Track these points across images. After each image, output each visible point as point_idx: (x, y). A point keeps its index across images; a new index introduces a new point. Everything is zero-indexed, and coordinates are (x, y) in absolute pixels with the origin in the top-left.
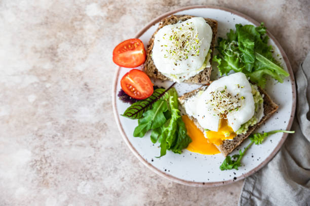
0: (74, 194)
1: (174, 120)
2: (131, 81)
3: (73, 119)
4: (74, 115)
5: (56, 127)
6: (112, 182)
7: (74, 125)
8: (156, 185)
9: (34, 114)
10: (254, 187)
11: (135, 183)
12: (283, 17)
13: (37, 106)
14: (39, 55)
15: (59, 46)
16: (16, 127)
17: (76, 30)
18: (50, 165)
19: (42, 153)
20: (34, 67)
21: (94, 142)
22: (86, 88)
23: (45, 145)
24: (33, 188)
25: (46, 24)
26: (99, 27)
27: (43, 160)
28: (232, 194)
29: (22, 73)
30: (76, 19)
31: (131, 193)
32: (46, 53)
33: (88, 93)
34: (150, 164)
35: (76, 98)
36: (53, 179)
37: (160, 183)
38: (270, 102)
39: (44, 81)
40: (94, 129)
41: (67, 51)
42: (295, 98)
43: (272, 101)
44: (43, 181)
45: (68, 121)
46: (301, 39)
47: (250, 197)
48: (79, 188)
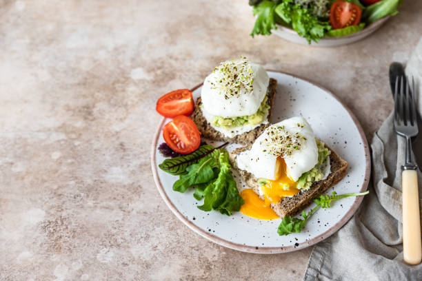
0: (91, 262)
1: (223, 173)
2: (176, 128)
3: (101, 179)
4: (103, 175)
5: (79, 187)
6: (141, 251)
7: (102, 185)
8: (197, 256)
9: (56, 171)
10: (322, 265)
11: (170, 254)
12: (353, 90)
13: (60, 163)
14: (71, 113)
15: (96, 105)
16: (31, 184)
17: (116, 91)
18: (67, 228)
19: (59, 214)
20: (64, 124)
21: (125, 204)
22: (122, 148)
23: (64, 206)
24: (41, 252)
25: (84, 84)
26: (143, 90)
27: (59, 222)
28: (294, 272)
29: (49, 130)
30: (118, 81)
31: (164, 265)
32: (80, 111)
33: (123, 153)
34: (190, 223)
35: (108, 158)
36: (68, 244)
37: (202, 255)
38: (338, 159)
39: (74, 139)
40: (126, 191)
41: (104, 111)
42: (370, 162)
43: (340, 158)
44: (55, 245)
45: (95, 181)
46: (376, 111)
47: (317, 276)
48: (98, 256)
